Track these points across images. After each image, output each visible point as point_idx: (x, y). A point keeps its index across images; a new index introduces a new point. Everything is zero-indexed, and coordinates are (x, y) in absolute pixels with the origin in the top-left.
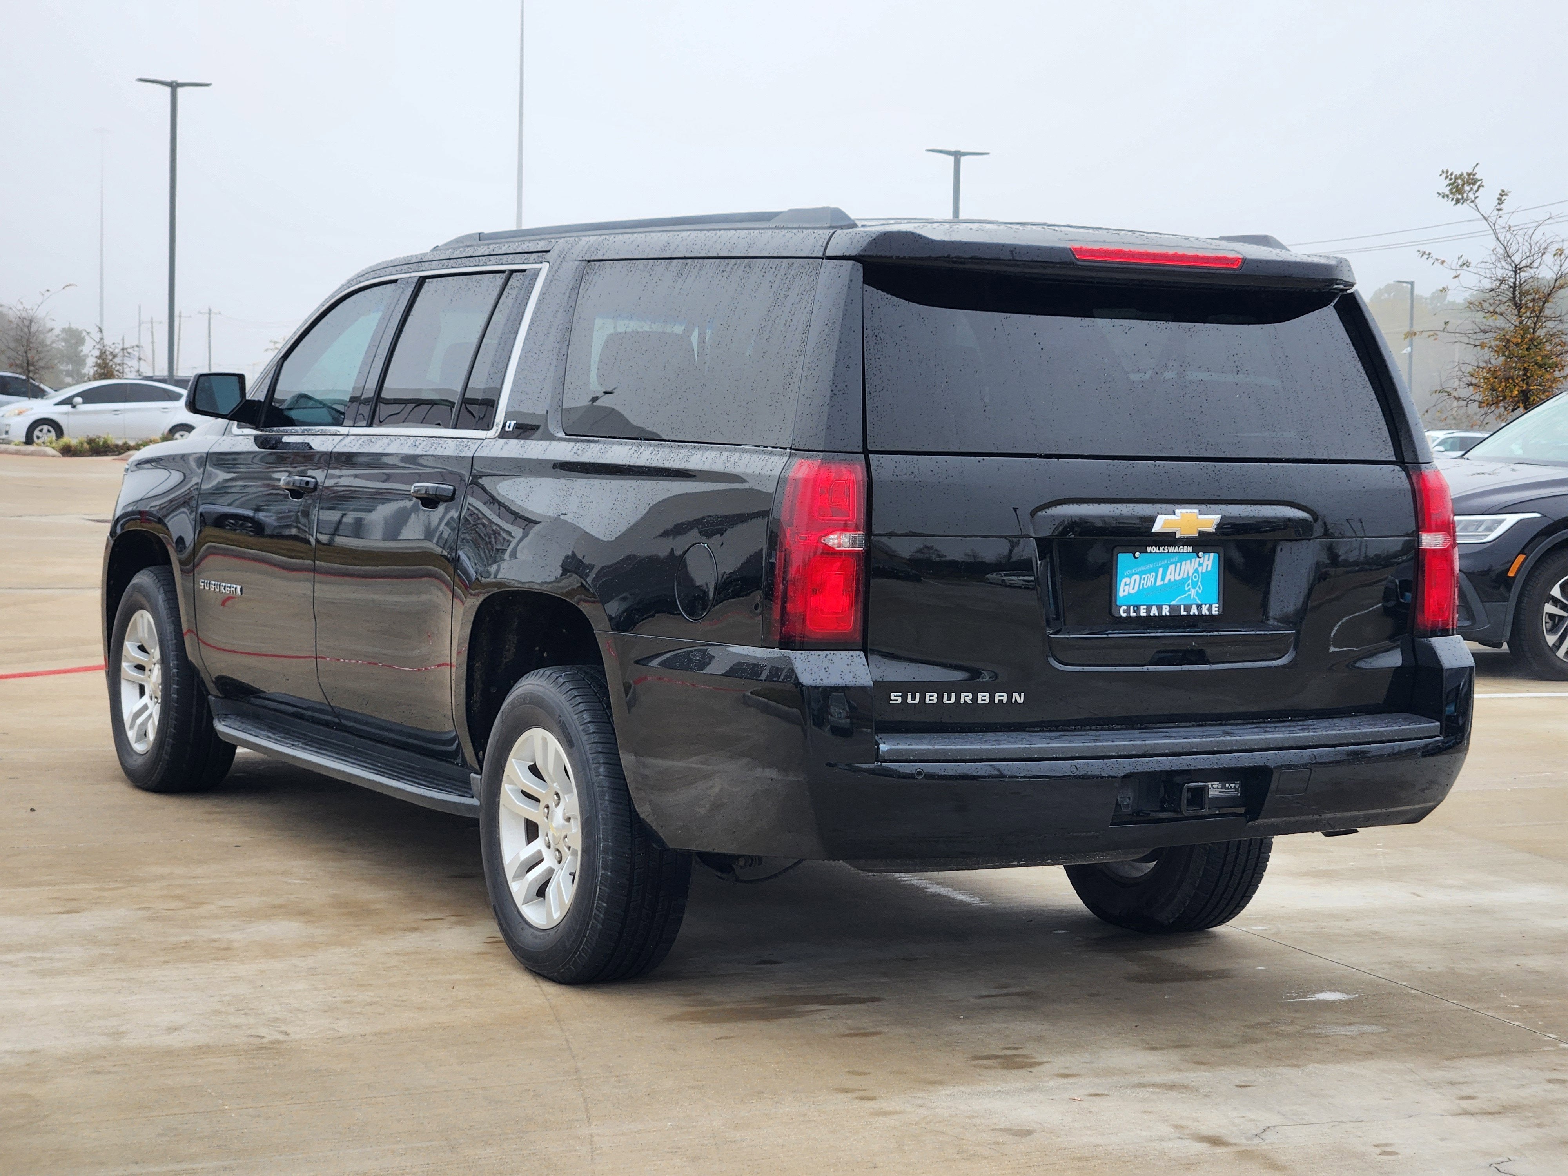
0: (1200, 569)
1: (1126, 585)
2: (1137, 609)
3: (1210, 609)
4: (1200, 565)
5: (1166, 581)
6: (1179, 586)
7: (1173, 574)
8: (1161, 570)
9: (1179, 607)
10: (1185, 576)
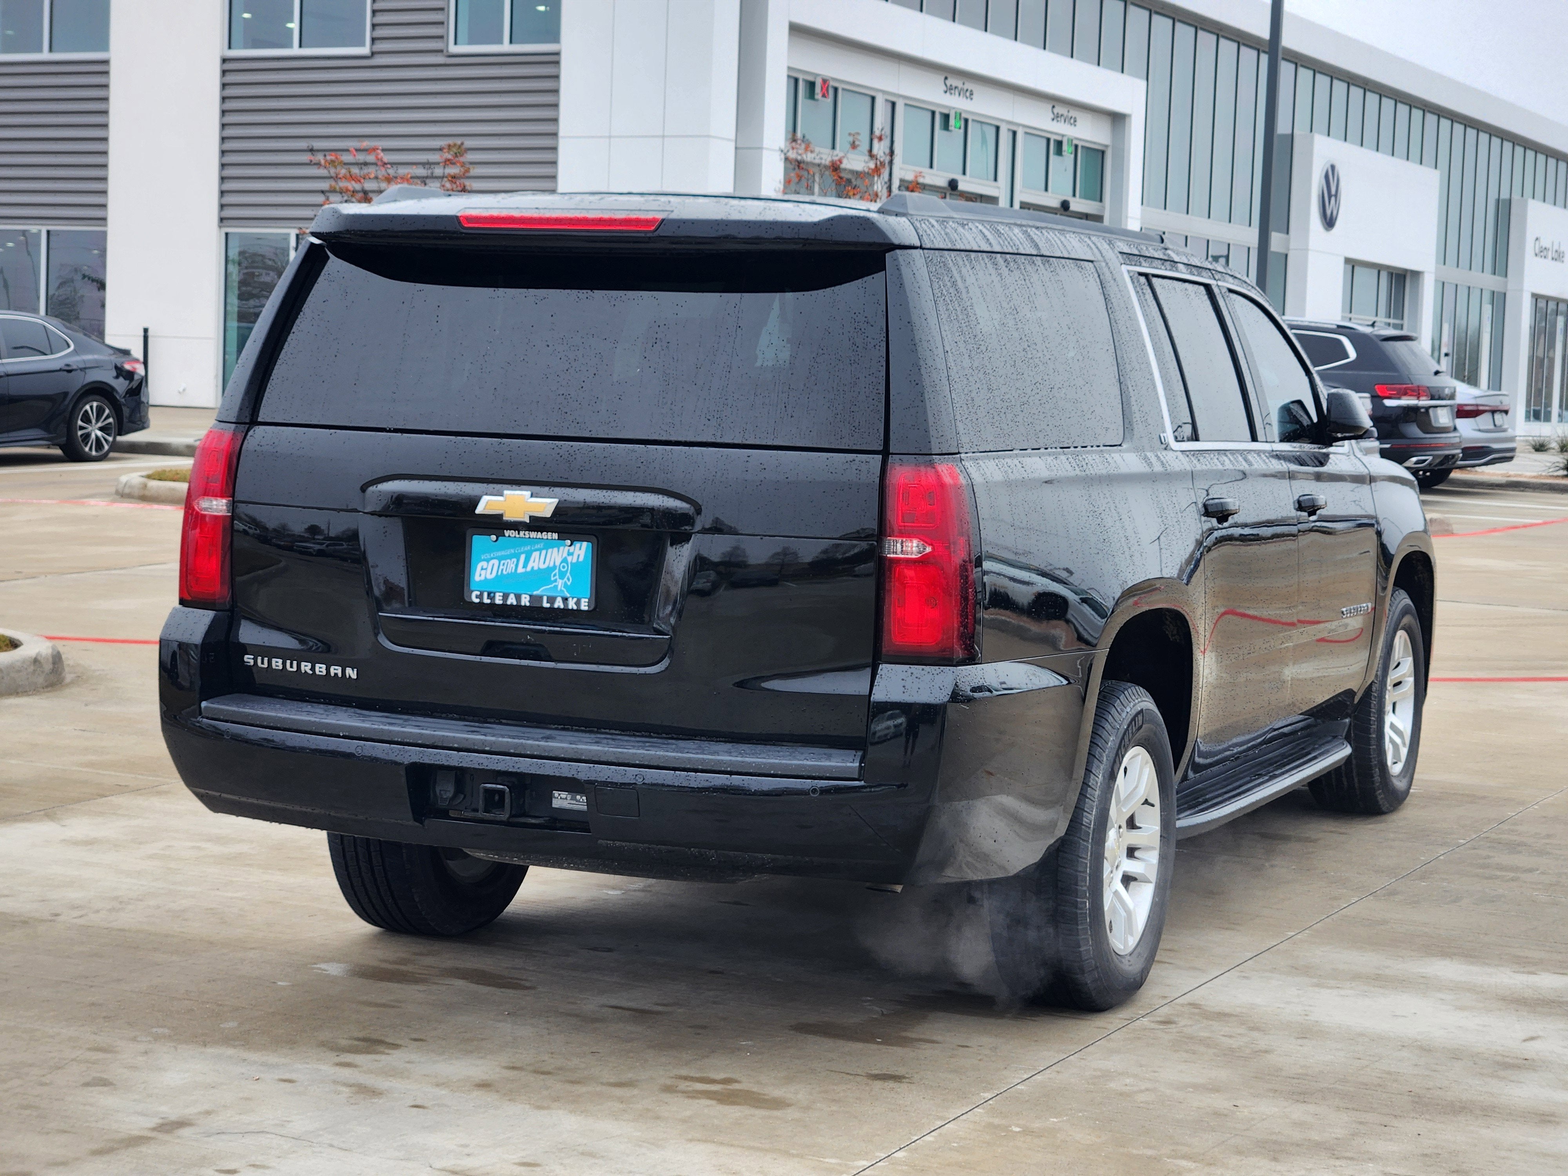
0: (569, 559)
1: (482, 569)
2: (491, 596)
3: (578, 603)
4: (569, 554)
5: (529, 569)
6: (544, 575)
7: (537, 562)
8: (523, 557)
9: (541, 597)
10: (552, 565)
